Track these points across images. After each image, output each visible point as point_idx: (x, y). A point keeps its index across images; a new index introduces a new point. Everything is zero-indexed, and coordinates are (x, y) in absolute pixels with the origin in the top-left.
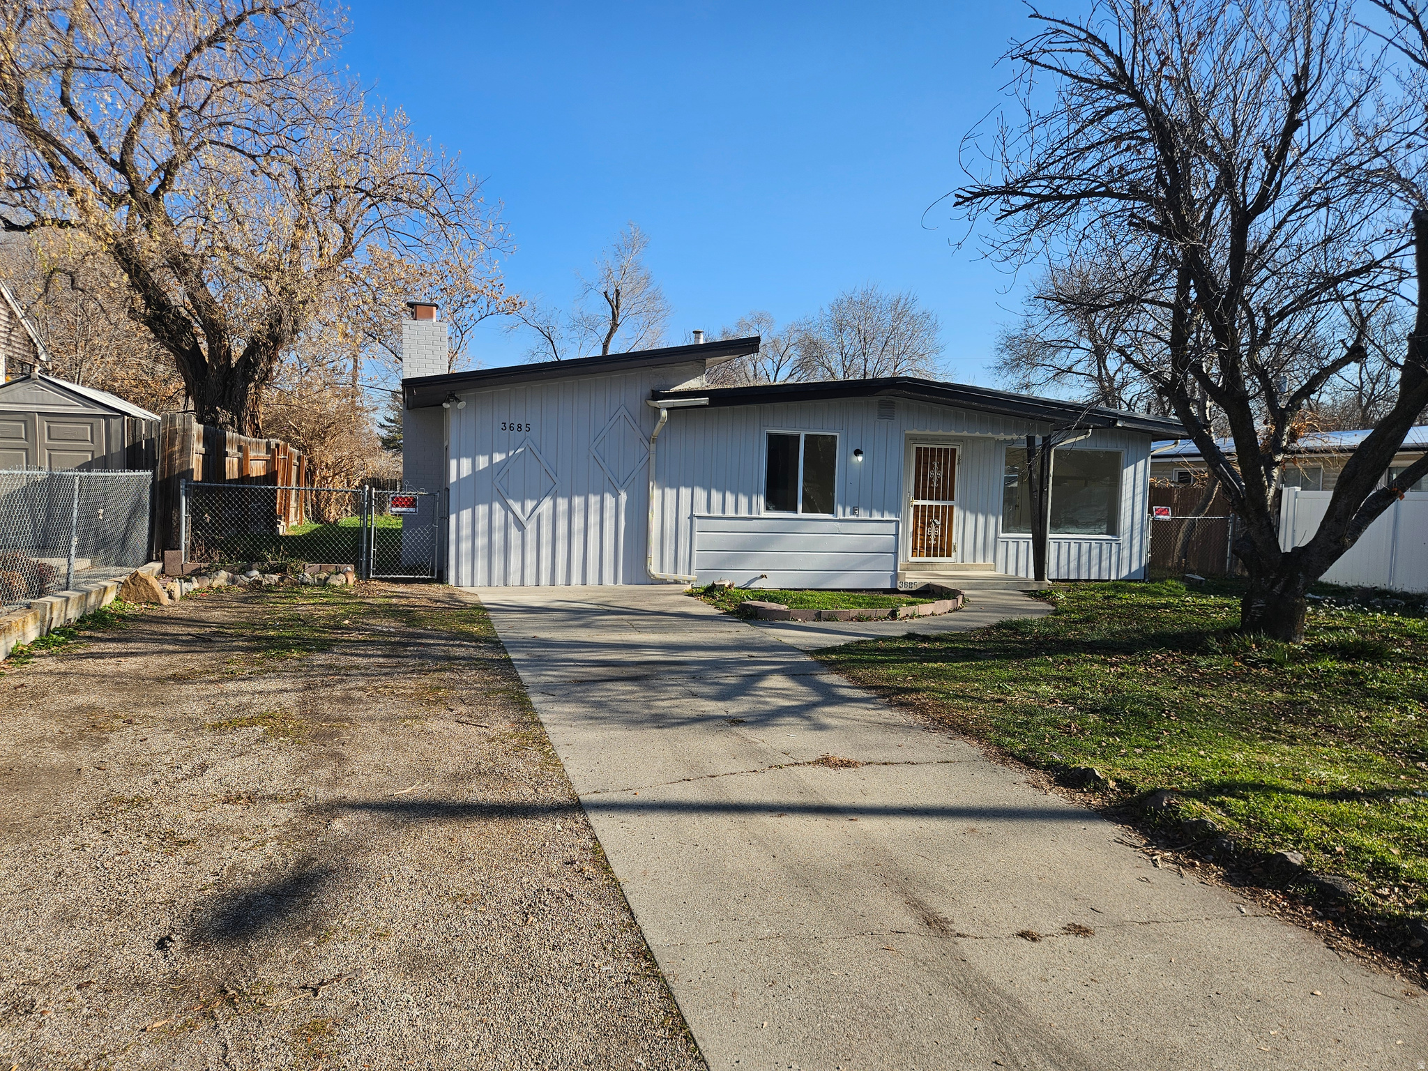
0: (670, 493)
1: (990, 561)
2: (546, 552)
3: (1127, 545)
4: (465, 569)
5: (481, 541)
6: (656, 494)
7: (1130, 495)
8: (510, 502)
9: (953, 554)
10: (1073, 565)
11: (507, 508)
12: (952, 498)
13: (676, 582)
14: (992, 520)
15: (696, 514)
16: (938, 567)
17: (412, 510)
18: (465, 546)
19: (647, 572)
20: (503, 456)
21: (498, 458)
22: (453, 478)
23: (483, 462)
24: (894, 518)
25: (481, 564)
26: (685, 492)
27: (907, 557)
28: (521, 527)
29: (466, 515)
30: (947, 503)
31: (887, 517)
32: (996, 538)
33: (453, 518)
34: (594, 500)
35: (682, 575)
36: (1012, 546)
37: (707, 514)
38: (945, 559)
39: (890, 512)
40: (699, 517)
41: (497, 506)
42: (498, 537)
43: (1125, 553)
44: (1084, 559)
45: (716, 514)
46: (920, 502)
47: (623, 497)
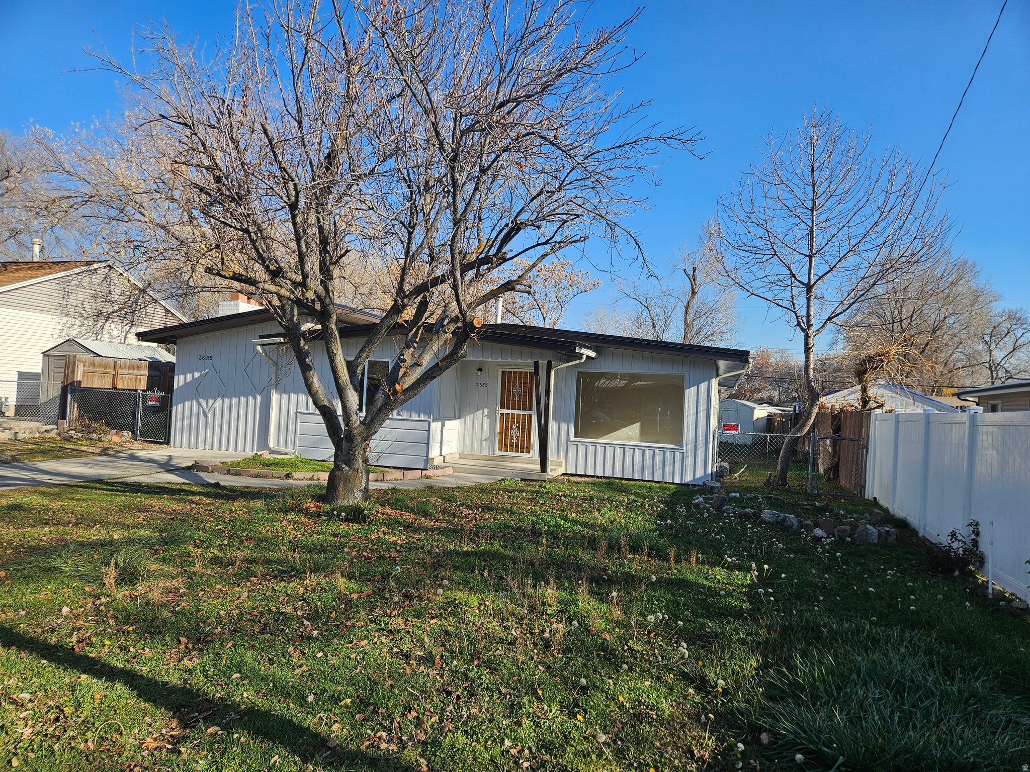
0: (285, 397)
1: (562, 458)
2: (217, 430)
3: (690, 453)
4: (178, 437)
5: (186, 422)
6: (275, 397)
7: (692, 411)
8: (201, 400)
9: (531, 451)
10: (637, 467)
11: (199, 404)
12: (531, 409)
13: (286, 454)
14: (564, 426)
15: (299, 411)
16: (515, 460)
17: (158, 403)
18: (179, 424)
19: (268, 446)
20: (199, 374)
21: (197, 375)
22: (175, 387)
23: (189, 377)
24: (427, 419)
25: (185, 435)
26: (293, 396)
27: (494, 452)
28: (206, 416)
29: (180, 406)
30: (527, 413)
31: (422, 418)
32: (568, 441)
33: (174, 408)
34: (243, 399)
35: (289, 449)
36: (582, 449)
37: (305, 411)
38: (525, 455)
39: (425, 414)
40: (301, 413)
41: (195, 402)
42: (194, 420)
43: (689, 461)
44: (648, 463)
45: (311, 412)
46: (505, 411)
47: (259, 398)
